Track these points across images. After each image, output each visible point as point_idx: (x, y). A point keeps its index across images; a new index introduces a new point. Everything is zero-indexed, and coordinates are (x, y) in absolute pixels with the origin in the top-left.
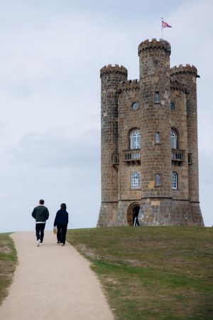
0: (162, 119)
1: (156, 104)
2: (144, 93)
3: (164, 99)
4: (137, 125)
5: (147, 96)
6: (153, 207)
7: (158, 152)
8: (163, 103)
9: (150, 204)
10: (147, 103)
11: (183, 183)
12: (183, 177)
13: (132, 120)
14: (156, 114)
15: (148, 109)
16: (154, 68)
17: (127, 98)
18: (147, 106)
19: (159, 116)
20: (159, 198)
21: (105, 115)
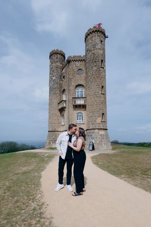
1: (101, 67)
5: (95, 62)
6: (101, 135)
7: (103, 99)
9: (99, 133)
13: (78, 80)
14: (102, 74)
15: (96, 70)
16: (100, 45)
17: (74, 66)
20: (104, 129)
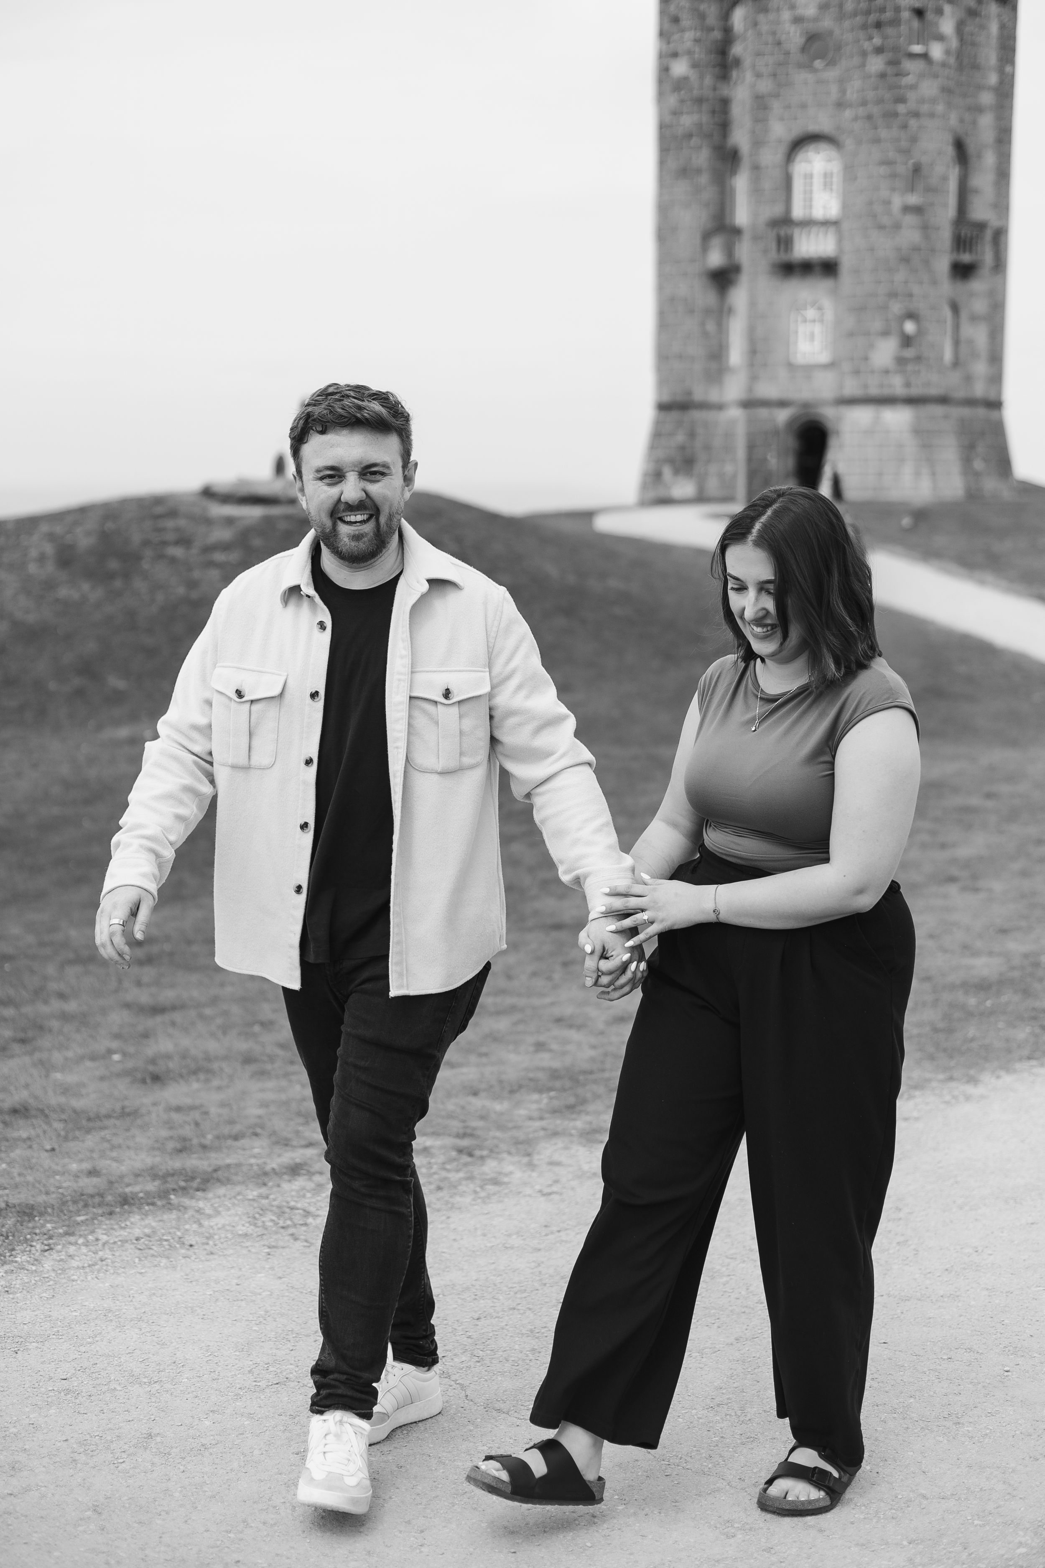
0: (932, 115)
1: (912, 56)
2: (868, 12)
3: (940, 38)
4: (823, 123)
5: (878, 25)
7: (910, 235)
8: (937, 51)
10: (879, 50)
11: (970, 342)
12: (974, 318)
13: (803, 106)
14: (912, 96)
15: (883, 76)
17: (786, 15)
18: (876, 64)
19: (922, 101)
20: (911, 401)
21: (680, 68)
